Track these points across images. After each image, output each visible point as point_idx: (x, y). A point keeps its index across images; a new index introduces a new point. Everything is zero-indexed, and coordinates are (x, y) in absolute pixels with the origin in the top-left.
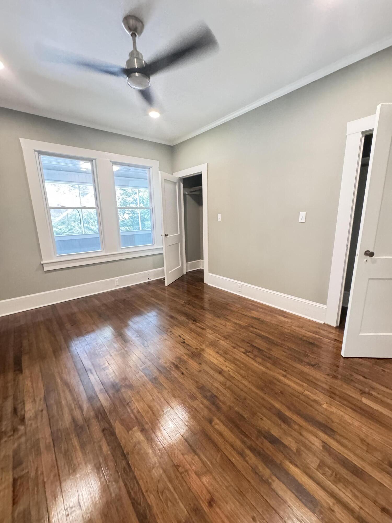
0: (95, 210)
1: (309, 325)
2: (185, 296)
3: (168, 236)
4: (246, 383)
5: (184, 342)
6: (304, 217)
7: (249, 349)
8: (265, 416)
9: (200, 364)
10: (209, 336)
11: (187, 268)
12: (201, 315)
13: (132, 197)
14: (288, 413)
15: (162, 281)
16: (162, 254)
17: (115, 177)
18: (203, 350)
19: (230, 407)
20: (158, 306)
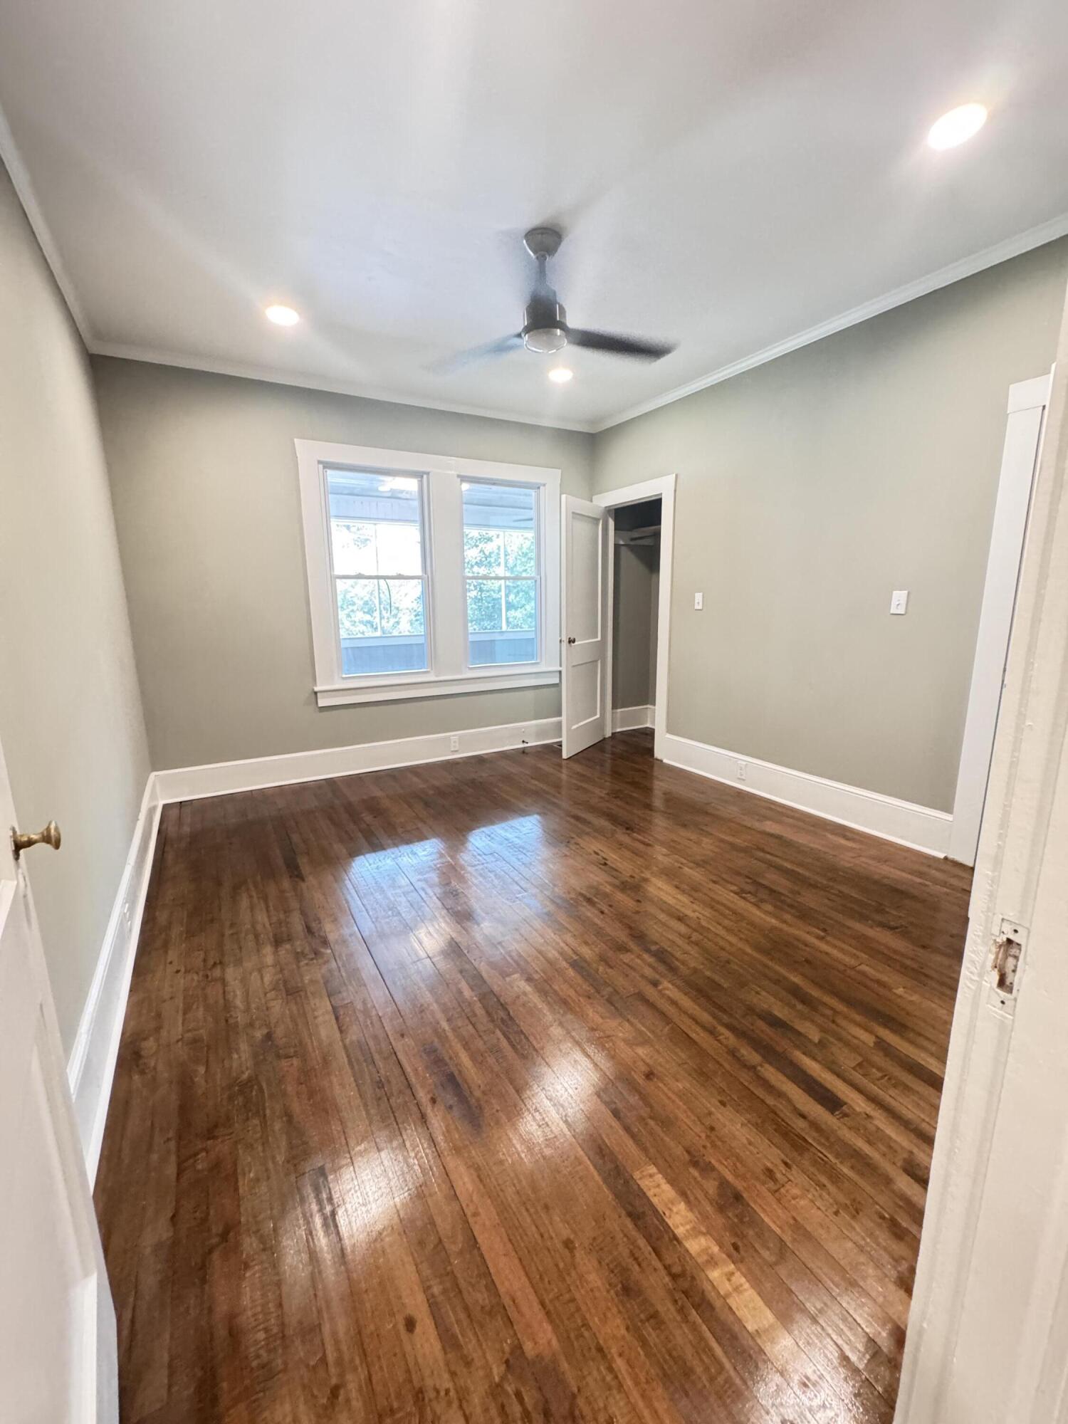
0: (420, 581)
1: (905, 858)
2: (606, 781)
3: (576, 643)
4: (733, 939)
5: (605, 864)
6: (903, 602)
7: (749, 888)
8: (764, 990)
9: (639, 901)
10: (660, 858)
11: (616, 723)
12: (645, 820)
13: (479, 548)
14: (815, 993)
15: (555, 749)
16: (558, 686)
17: (464, 506)
18: (646, 880)
19: (695, 971)
20: (548, 797)
